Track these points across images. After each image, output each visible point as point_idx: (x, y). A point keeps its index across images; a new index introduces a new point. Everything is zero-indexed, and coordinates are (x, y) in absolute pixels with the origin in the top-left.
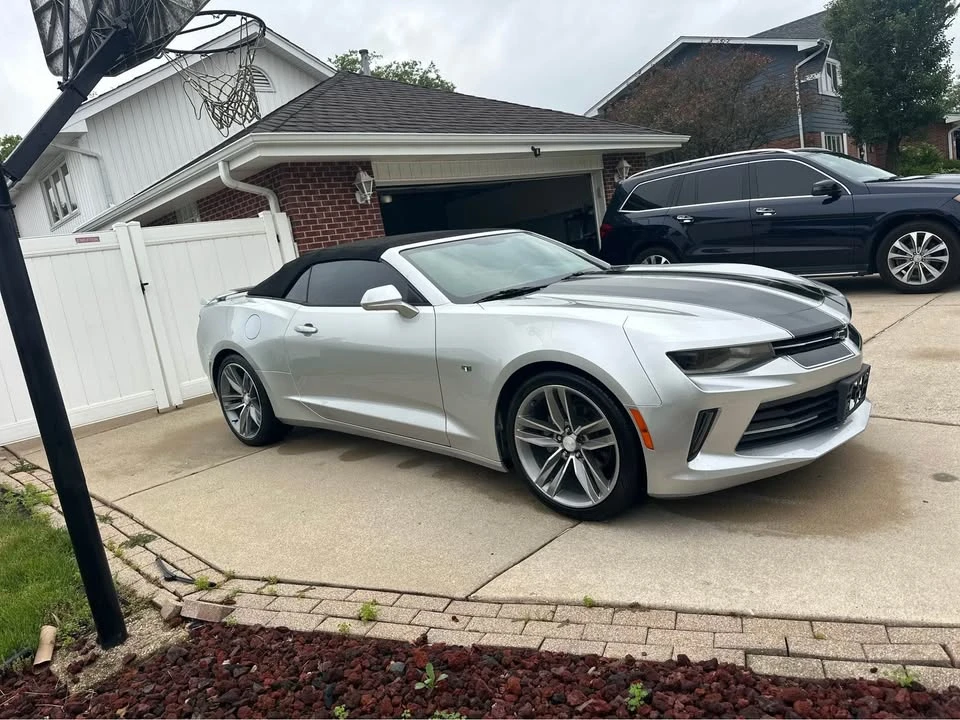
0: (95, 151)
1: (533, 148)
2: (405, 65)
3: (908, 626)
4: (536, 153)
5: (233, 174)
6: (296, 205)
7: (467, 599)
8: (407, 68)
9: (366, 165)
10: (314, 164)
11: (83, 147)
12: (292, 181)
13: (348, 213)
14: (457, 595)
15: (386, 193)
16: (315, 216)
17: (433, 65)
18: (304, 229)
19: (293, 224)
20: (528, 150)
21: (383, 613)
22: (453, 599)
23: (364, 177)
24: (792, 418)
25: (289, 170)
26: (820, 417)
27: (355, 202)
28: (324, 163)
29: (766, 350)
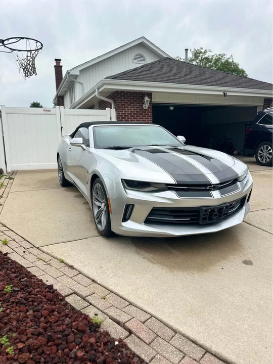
0: (82, 81)
1: (224, 93)
2: (219, 55)
3: (136, 307)
4: (225, 95)
5: (100, 93)
6: (119, 107)
7: (38, 248)
8: (220, 57)
9: (149, 94)
10: (129, 92)
11: (78, 80)
12: (120, 98)
13: (139, 112)
14: (36, 246)
15: (171, 106)
16: (126, 112)
17: (232, 56)
18: (121, 116)
19: (117, 114)
20: (222, 94)
21: (12, 244)
22: (35, 247)
23: (147, 99)
24: (175, 217)
25: (119, 94)
26: (191, 220)
27: (143, 108)
28: (133, 92)
29: (163, 186)
